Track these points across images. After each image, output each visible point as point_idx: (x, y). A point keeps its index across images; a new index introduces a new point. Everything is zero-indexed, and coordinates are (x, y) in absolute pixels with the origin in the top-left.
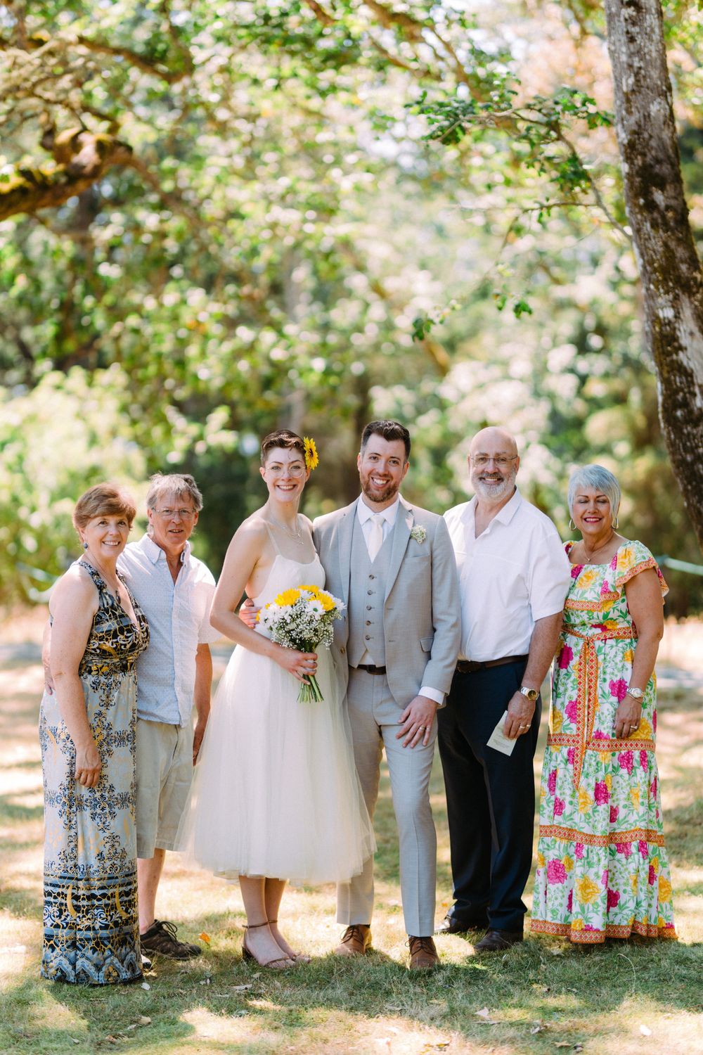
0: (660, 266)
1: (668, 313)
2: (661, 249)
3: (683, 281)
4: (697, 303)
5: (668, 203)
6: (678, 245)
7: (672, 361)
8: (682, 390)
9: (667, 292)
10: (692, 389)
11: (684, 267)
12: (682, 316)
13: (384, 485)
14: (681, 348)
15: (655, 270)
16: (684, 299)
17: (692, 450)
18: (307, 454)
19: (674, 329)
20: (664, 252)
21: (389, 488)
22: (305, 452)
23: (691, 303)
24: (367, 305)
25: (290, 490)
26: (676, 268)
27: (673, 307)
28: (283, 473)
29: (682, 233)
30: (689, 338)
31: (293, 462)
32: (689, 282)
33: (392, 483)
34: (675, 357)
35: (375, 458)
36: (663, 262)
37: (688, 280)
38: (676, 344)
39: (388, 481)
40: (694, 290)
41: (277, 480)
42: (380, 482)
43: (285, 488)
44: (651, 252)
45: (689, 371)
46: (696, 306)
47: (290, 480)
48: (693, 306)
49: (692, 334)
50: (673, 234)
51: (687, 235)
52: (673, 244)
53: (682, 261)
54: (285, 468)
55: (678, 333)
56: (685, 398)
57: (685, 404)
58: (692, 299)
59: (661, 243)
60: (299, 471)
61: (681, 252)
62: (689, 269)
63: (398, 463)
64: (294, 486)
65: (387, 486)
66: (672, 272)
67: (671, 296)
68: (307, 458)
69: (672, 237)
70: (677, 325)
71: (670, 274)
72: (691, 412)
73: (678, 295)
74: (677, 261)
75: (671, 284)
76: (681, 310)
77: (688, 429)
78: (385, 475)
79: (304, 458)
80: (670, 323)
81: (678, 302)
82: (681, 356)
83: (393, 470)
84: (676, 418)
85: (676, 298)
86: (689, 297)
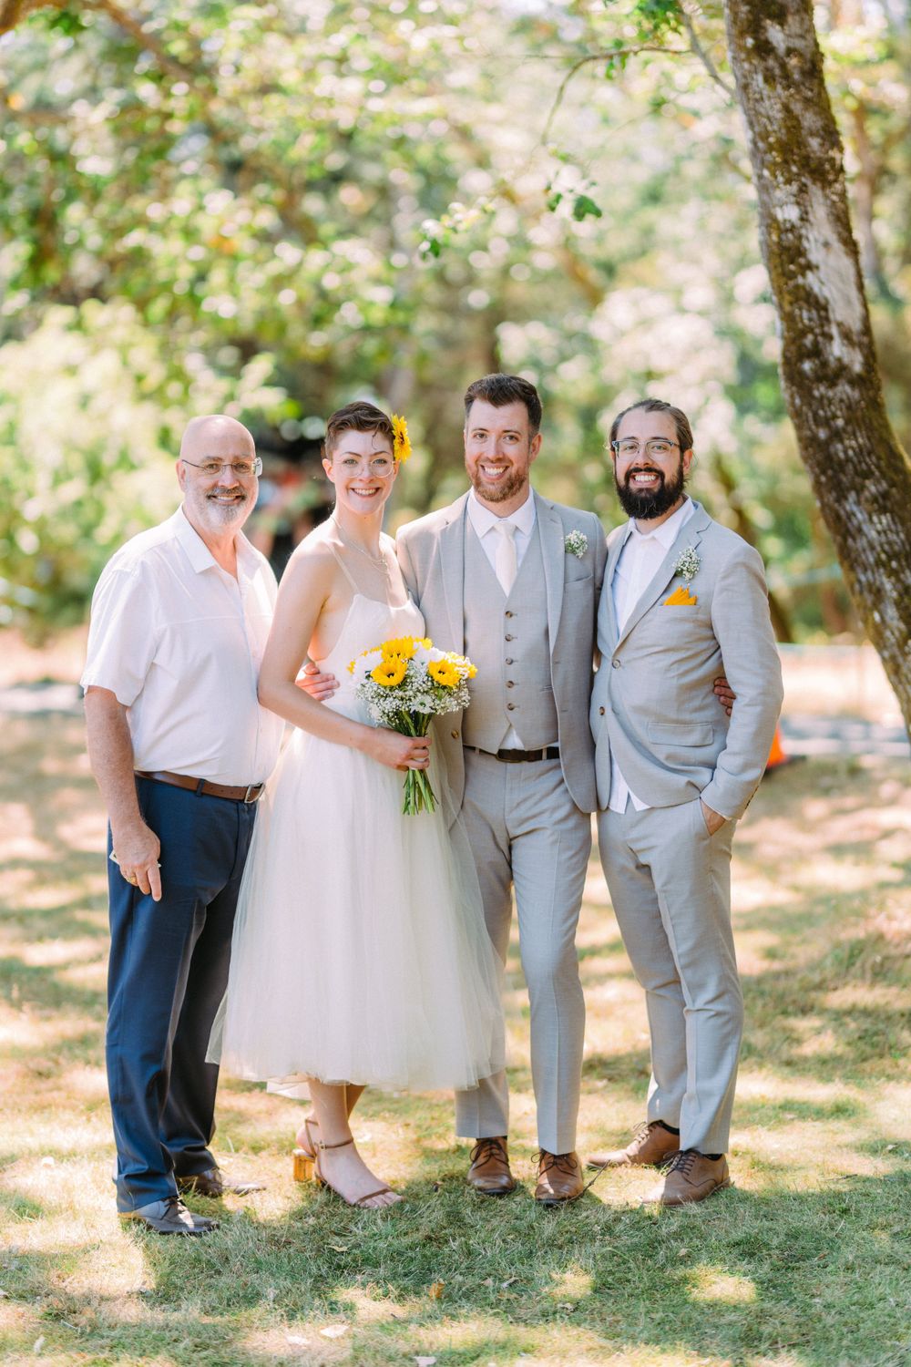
0: (779, 141)
1: (790, 213)
2: (780, 116)
3: (813, 165)
4: (835, 198)
5: (791, 45)
6: (806, 109)
7: (797, 287)
8: (811, 330)
9: (788, 182)
10: (826, 329)
11: (814, 143)
12: (811, 217)
13: (501, 476)
14: (809, 267)
15: (771, 148)
16: (815, 191)
17: (826, 422)
18: (397, 441)
19: (800, 237)
20: (784, 120)
21: (510, 479)
22: (394, 437)
23: (826, 197)
24: (490, 215)
25: (370, 495)
26: (802, 144)
27: (798, 203)
28: (362, 471)
29: (812, 90)
30: (823, 251)
31: (376, 454)
32: (823, 165)
33: (513, 470)
34: (800, 280)
35: (482, 436)
36: (783, 135)
37: (821, 162)
38: (802, 261)
39: (507, 467)
40: (831, 177)
41: (352, 480)
42: (493, 471)
43: (364, 492)
44: (765, 120)
45: (822, 301)
46: (834, 202)
47: (371, 481)
48: (829, 202)
49: (826, 245)
50: (798, 92)
51: (819, 94)
52: (797, 108)
53: (812, 134)
54: (364, 461)
55: (805, 243)
56: (816, 343)
57: (816, 352)
58: (828, 191)
59: (779, 106)
60: (386, 466)
61: (810, 120)
62: (822, 145)
63: (517, 439)
64: (377, 489)
65: (507, 475)
66: (796, 150)
67: (794, 187)
68: (397, 447)
69: (797, 97)
70: (803, 232)
71: (793, 154)
72: (824, 364)
73: (805, 185)
74: (804, 132)
75: (794, 169)
76: (809, 209)
77: (820, 390)
78: (499, 460)
79: (392, 448)
80: (792, 229)
81: (805, 196)
82: (811, 279)
83: (511, 450)
84: (801, 373)
85: (803, 189)
86: (823, 188)
